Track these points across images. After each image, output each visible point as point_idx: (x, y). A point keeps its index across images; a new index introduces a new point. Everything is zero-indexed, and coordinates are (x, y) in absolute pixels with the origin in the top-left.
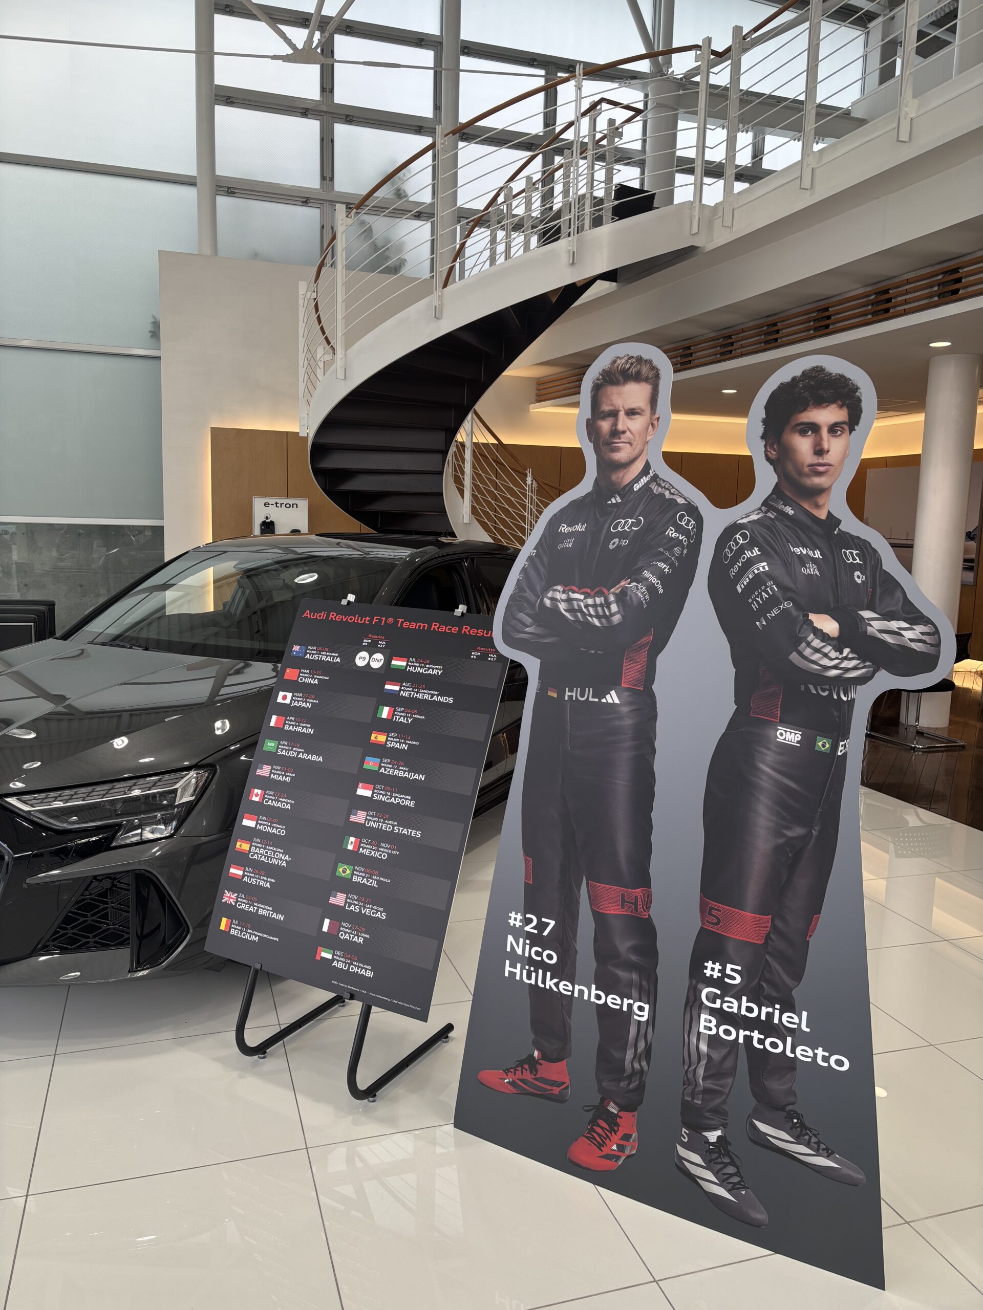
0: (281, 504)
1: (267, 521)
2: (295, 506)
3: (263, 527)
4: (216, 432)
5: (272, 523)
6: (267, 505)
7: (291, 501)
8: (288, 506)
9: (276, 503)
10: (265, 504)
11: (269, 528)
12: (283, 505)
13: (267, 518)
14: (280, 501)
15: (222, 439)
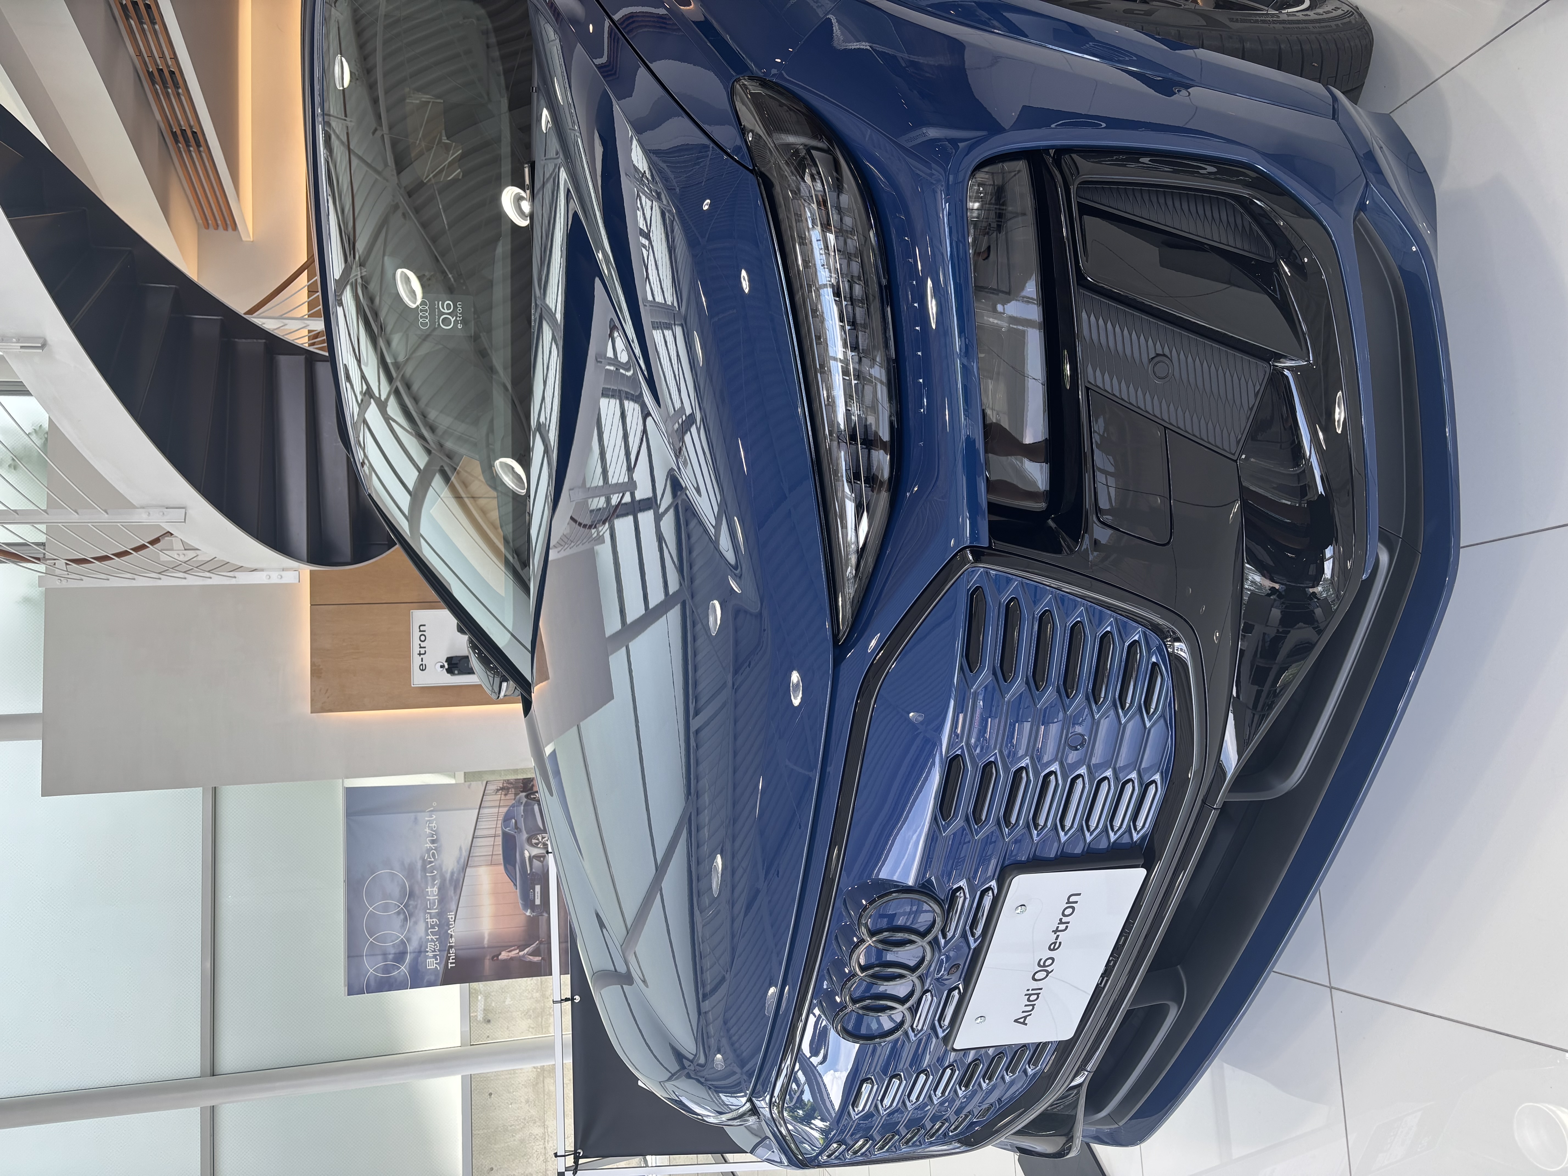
0: (421, 647)
1: (446, 666)
2: (422, 628)
3: (456, 672)
4: (319, 706)
5: (449, 660)
6: (423, 668)
7: (416, 634)
8: (423, 637)
9: (420, 654)
10: (423, 670)
11: (457, 664)
12: (423, 644)
13: (442, 667)
14: (416, 649)
15: (328, 697)
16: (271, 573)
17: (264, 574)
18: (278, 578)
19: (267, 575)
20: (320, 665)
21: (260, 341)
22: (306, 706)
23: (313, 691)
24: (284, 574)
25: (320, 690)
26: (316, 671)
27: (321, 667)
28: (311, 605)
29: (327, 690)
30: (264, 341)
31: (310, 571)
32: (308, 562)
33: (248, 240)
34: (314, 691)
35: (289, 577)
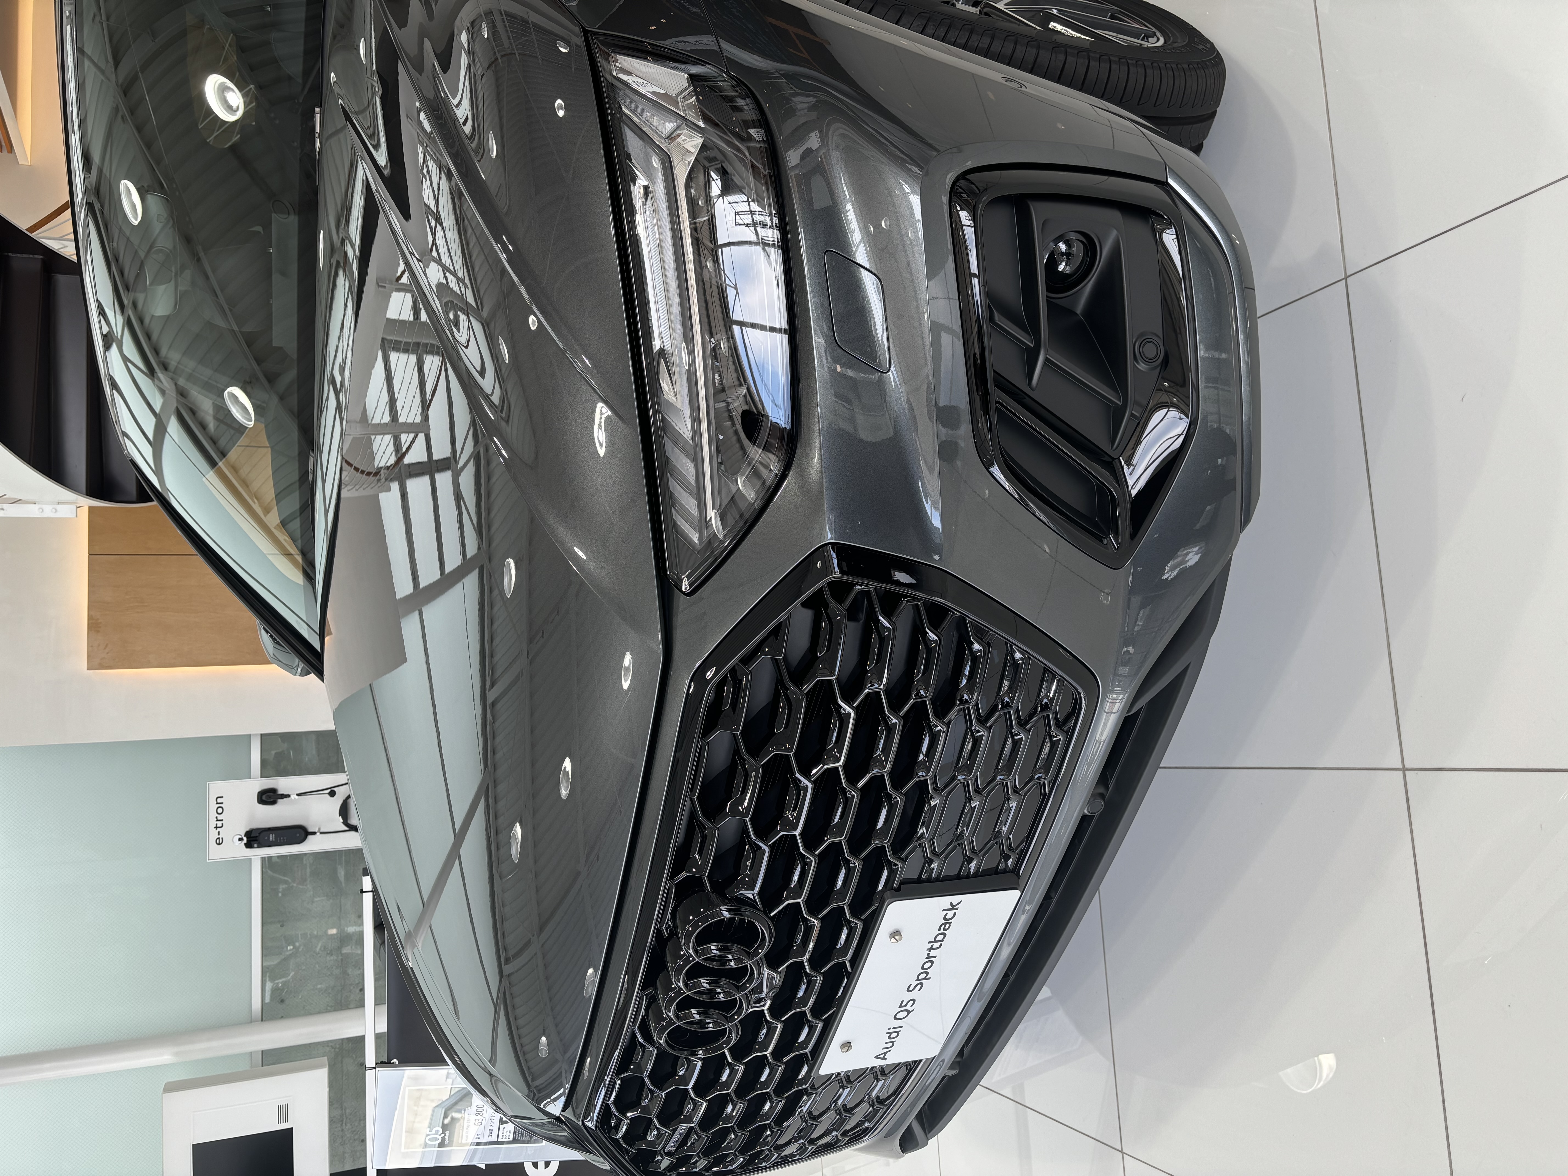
0: (217, 820)
1: (245, 840)
2: (219, 800)
4: (97, 661)
5: (248, 834)
6: (219, 841)
7: (212, 807)
8: (220, 809)
9: (216, 828)
10: (219, 844)
12: (220, 817)
13: (240, 840)
14: (212, 823)
15: (108, 653)
16: (44, 506)
17: (36, 507)
18: (52, 511)
19: (39, 509)
20: (98, 619)
21: (36, 256)
22: (83, 662)
23: (90, 646)
24: (59, 507)
25: (99, 645)
26: (93, 626)
27: (99, 621)
28: (90, 555)
29: (106, 646)
30: (41, 257)
31: (90, 507)
32: (87, 495)
33: (26, 164)
34: (92, 646)
35: (65, 512)
